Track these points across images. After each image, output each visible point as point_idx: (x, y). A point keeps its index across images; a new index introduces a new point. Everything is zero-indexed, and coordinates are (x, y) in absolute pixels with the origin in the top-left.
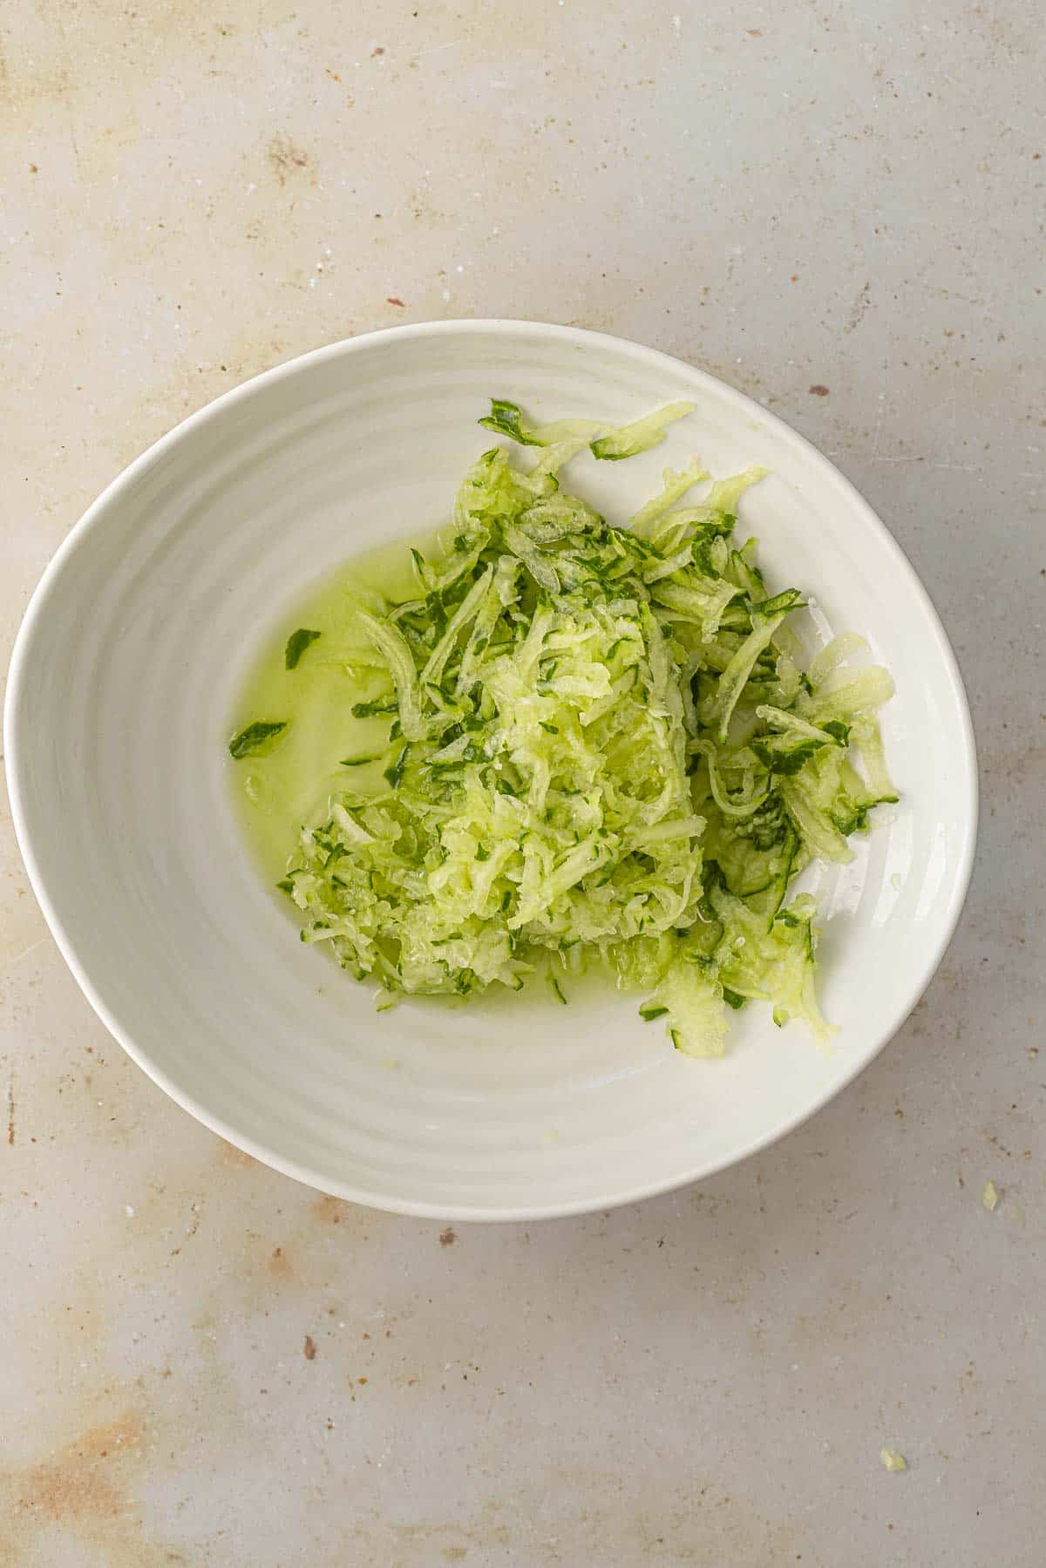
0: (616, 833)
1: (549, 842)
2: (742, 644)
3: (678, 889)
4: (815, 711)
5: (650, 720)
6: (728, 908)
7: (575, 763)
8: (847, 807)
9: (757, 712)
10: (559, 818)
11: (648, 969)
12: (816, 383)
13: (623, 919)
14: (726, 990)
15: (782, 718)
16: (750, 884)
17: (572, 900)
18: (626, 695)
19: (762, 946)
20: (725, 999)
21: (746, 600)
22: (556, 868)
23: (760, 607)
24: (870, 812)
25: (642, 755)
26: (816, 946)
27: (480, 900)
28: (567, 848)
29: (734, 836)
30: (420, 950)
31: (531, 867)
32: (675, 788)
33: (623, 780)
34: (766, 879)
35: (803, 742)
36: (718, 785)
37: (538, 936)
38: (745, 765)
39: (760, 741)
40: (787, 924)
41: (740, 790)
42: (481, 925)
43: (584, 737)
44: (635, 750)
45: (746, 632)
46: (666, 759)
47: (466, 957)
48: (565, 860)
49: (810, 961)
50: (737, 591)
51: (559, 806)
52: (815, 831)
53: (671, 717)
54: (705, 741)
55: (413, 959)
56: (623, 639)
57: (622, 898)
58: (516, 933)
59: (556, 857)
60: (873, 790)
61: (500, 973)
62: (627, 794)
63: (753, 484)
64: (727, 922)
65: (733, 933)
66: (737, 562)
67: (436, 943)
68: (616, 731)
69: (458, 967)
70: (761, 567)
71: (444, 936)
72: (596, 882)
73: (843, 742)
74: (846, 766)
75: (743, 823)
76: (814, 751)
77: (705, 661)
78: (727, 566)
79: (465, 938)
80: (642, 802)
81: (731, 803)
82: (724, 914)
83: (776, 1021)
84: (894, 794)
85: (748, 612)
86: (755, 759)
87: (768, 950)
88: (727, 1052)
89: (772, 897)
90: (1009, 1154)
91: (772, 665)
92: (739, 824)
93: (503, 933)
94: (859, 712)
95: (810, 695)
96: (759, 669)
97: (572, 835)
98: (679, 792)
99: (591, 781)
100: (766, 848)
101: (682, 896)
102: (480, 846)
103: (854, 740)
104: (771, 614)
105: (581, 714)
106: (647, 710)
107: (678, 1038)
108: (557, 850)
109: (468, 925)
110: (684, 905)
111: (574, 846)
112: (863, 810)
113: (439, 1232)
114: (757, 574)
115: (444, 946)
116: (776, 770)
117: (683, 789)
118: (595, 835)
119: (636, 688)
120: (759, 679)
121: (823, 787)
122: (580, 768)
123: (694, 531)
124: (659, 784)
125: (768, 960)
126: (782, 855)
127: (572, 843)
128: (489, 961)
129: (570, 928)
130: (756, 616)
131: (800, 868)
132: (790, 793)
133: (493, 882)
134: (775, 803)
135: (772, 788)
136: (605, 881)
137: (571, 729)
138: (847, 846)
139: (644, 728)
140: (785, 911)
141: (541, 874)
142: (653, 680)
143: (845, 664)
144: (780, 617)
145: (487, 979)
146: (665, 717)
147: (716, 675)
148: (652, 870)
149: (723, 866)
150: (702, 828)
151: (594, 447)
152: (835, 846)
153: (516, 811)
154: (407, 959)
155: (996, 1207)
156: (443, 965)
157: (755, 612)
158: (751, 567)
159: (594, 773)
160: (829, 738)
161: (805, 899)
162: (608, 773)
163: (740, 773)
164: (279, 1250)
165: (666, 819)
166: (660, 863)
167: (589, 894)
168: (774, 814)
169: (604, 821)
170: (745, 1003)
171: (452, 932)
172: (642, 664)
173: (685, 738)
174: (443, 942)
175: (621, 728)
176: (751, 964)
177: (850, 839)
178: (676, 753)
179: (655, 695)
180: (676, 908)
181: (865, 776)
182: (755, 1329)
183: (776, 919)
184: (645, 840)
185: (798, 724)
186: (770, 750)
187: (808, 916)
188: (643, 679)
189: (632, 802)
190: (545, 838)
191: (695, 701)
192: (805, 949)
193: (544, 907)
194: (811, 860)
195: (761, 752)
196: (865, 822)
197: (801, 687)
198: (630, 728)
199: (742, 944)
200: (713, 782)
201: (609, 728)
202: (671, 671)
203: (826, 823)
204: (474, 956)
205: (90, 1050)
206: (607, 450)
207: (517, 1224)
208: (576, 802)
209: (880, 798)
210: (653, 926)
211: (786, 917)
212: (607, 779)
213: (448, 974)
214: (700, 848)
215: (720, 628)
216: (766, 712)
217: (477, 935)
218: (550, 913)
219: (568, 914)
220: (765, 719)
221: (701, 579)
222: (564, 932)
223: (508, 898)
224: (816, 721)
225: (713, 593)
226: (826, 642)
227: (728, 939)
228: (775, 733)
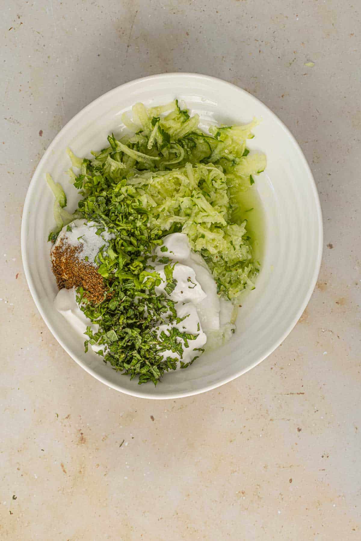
0: (192, 192)
1: (197, 214)
2: (127, 155)
3: (210, 171)
4: (148, 130)
5: (154, 183)
6: (216, 155)
7: (169, 207)
8: (180, 117)
9: (150, 149)
10: (189, 211)
11: (237, 182)
12: (38, 135)
13: (221, 189)
14: (243, 156)
15: (151, 140)
16: (207, 149)
17: (216, 205)
18: (146, 191)
19: (228, 144)
20: (246, 156)
21: (112, 154)
22: (205, 211)
23: (114, 149)
24: (182, 109)
25: (166, 185)
26: (227, 126)
27: (218, 236)
28: (198, 208)
29: (191, 155)
30: (237, 254)
31: (206, 220)
32: (176, 174)
33: (174, 191)
34: (206, 143)
35: (159, 132)
36: (174, 161)
37: (228, 216)
38: (167, 152)
39: (159, 147)
40: (219, 136)
41: (176, 153)
42: (226, 235)
43: (161, 205)
44: (164, 188)
45: (122, 154)
46: (166, 177)
47: (238, 238)
48: (202, 208)
49: (232, 128)
50: (109, 157)
51: (185, 212)
52: (188, 128)
53: (153, 176)
54: (160, 166)
55: (241, 256)
56: (127, 192)
57: (214, 190)
58: (228, 223)
59: (202, 212)
60: (173, 109)
61: (242, 227)
62: (179, 190)
63: (73, 153)
64: (220, 156)
65: (224, 154)
66: (99, 158)
67: (235, 249)
68: (158, 195)
69: (241, 241)
70: (100, 150)
71: (232, 247)
72: (209, 198)
73: (158, 119)
74: (166, 118)
75: (187, 152)
76: (162, 129)
77: (133, 167)
78: (101, 161)
79: (231, 240)
80: (182, 185)
81: (180, 156)
82: (218, 157)
83: (252, 138)
84: (175, 102)
85: (116, 153)
86: (165, 149)
87: (229, 142)
88: (264, 154)
89: (211, 141)
90: (295, 59)
91: (134, 145)
92: (187, 153)
93: (228, 227)
94: (148, 114)
95: (143, 131)
96: (135, 148)
97: (194, 207)
98: (178, 172)
99: (174, 202)
100: (195, 144)
101: (212, 170)
102: (200, 237)
103: (157, 115)
104: (116, 145)
105: (153, 206)
106: (150, 184)
107: (260, 171)
108: (199, 212)
109: (227, 239)
110: (215, 169)
111: (197, 206)
112: (181, 112)
113: (328, 249)
114: (103, 151)
115: (235, 246)
116: (169, 142)
117: (176, 171)
118: (194, 199)
119: (144, 189)
120: (138, 149)
121: (173, 125)
122: (171, 205)
123: (90, 173)
124: (176, 179)
125: (233, 142)
126: (197, 139)
127: (196, 206)
128: (238, 231)
129: (225, 206)
130: (117, 150)
131: (201, 132)
132: (176, 137)
133: (212, 232)
134: (180, 142)
135: (175, 142)
136: (208, 195)
137: (158, 209)
138: (194, 117)
139: (156, 185)
140: (215, 136)
141: (208, 216)
142: (140, 183)
143: (132, 120)
144: (117, 142)
145: (245, 231)
146: (153, 178)
147: (137, 163)
148: (204, 181)
149: (202, 158)
150: (190, 164)
151: (63, 207)
152: (193, 121)
153: (187, 226)
154: (241, 258)
155: (313, 62)
156: (241, 246)
157: (116, 150)
158: (101, 153)
159: (173, 201)
160: (157, 124)
161: (211, 130)
162: (172, 196)
163: (170, 153)
164: (336, 303)
165: (187, 176)
166: (201, 178)
167: (213, 200)
168: (183, 142)
169: (188, 196)
170: (247, 149)
171: (230, 244)
172: (135, 187)
173: (159, 172)
174: (234, 247)
175: (157, 193)
176: (234, 147)
177: (191, 116)
178: (164, 174)
179: (145, 182)
180: (217, 171)
181: (170, 111)
182: (357, 141)
183: (217, 139)
184: (194, 183)
185: (153, 134)
186: (162, 144)
187: (216, 129)
188: (140, 186)
189: (182, 188)
190: (196, 216)
191: (146, 170)
192: (228, 130)
193: (219, 214)
194: (199, 129)
195: (163, 147)
196: (185, 111)
197: (140, 134)
198: (157, 189)
199: (228, 151)
200: (173, 162)
201: (157, 197)
202: (137, 177)
203: (185, 125)
204: (237, 236)
205: (272, 368)
206: (63, 202)
207: (324, 223)
208: (183, 206)
209: (176, 106)
210: (223, 179)
211: (217, 136)
212: (174, 196)
213: (244, 244)
214: (196, 165)
215: (122, 162)
216: (150, 146)
217: (230, 236)
218: (221, 212)
219: (221, 207)
220: (152, 146)
221: (106, 169)
222: (226, 207)
223: (216, 226)
224: (152, 129)
225: (110, 165)
226: (125, 127)
227: (226, 155)
228: (156, 143)
